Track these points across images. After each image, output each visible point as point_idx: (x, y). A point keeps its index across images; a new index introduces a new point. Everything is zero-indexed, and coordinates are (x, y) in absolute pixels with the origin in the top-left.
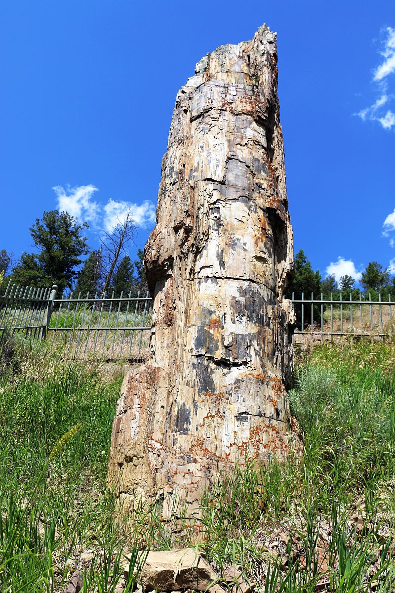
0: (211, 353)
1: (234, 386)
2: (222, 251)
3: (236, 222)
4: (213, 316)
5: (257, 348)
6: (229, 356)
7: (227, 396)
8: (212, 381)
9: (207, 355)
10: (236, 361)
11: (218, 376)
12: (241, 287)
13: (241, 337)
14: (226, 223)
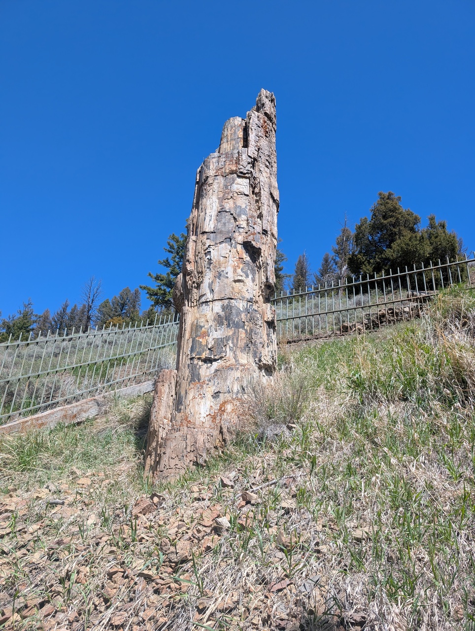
0: (199, 355)
1: (213, 375)
2: (212, 282)
3: (222, 259)
4: (203, 329)
5: (231, 345)
6: (211, 355)
7: (207, 382)
8: (199, 374)
9: (197, 357)
10: (216, 357)
11: (204, 370)
12: (224, 305)
13: (220, 340)
14: (215, 261)
